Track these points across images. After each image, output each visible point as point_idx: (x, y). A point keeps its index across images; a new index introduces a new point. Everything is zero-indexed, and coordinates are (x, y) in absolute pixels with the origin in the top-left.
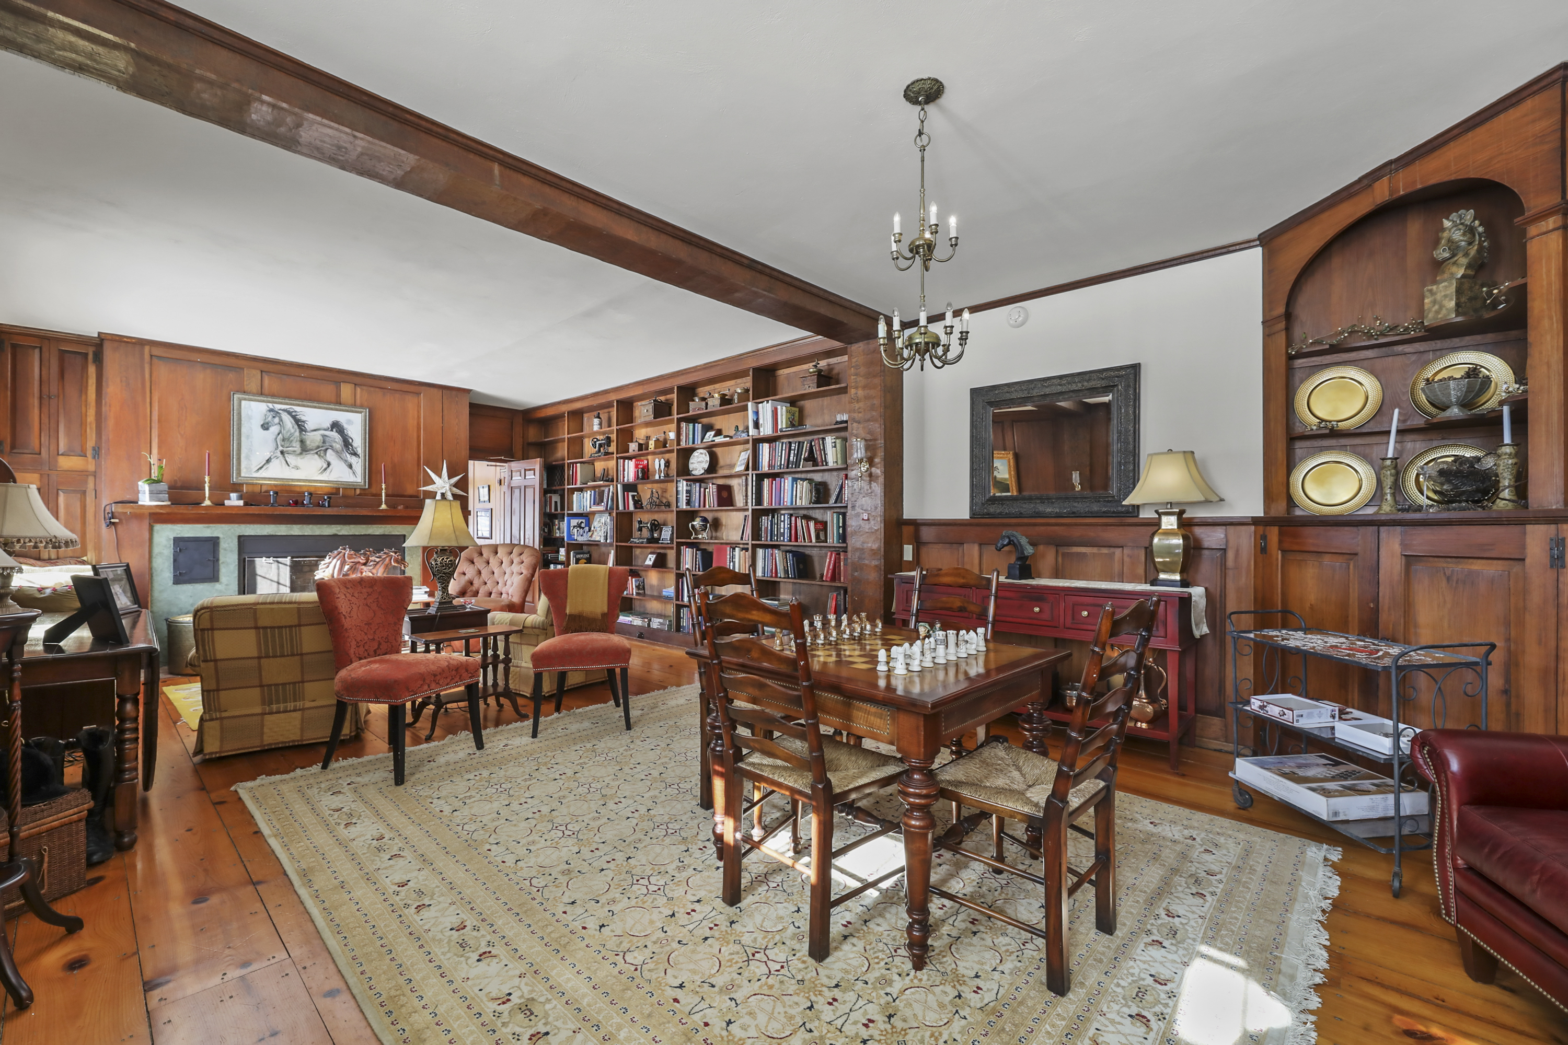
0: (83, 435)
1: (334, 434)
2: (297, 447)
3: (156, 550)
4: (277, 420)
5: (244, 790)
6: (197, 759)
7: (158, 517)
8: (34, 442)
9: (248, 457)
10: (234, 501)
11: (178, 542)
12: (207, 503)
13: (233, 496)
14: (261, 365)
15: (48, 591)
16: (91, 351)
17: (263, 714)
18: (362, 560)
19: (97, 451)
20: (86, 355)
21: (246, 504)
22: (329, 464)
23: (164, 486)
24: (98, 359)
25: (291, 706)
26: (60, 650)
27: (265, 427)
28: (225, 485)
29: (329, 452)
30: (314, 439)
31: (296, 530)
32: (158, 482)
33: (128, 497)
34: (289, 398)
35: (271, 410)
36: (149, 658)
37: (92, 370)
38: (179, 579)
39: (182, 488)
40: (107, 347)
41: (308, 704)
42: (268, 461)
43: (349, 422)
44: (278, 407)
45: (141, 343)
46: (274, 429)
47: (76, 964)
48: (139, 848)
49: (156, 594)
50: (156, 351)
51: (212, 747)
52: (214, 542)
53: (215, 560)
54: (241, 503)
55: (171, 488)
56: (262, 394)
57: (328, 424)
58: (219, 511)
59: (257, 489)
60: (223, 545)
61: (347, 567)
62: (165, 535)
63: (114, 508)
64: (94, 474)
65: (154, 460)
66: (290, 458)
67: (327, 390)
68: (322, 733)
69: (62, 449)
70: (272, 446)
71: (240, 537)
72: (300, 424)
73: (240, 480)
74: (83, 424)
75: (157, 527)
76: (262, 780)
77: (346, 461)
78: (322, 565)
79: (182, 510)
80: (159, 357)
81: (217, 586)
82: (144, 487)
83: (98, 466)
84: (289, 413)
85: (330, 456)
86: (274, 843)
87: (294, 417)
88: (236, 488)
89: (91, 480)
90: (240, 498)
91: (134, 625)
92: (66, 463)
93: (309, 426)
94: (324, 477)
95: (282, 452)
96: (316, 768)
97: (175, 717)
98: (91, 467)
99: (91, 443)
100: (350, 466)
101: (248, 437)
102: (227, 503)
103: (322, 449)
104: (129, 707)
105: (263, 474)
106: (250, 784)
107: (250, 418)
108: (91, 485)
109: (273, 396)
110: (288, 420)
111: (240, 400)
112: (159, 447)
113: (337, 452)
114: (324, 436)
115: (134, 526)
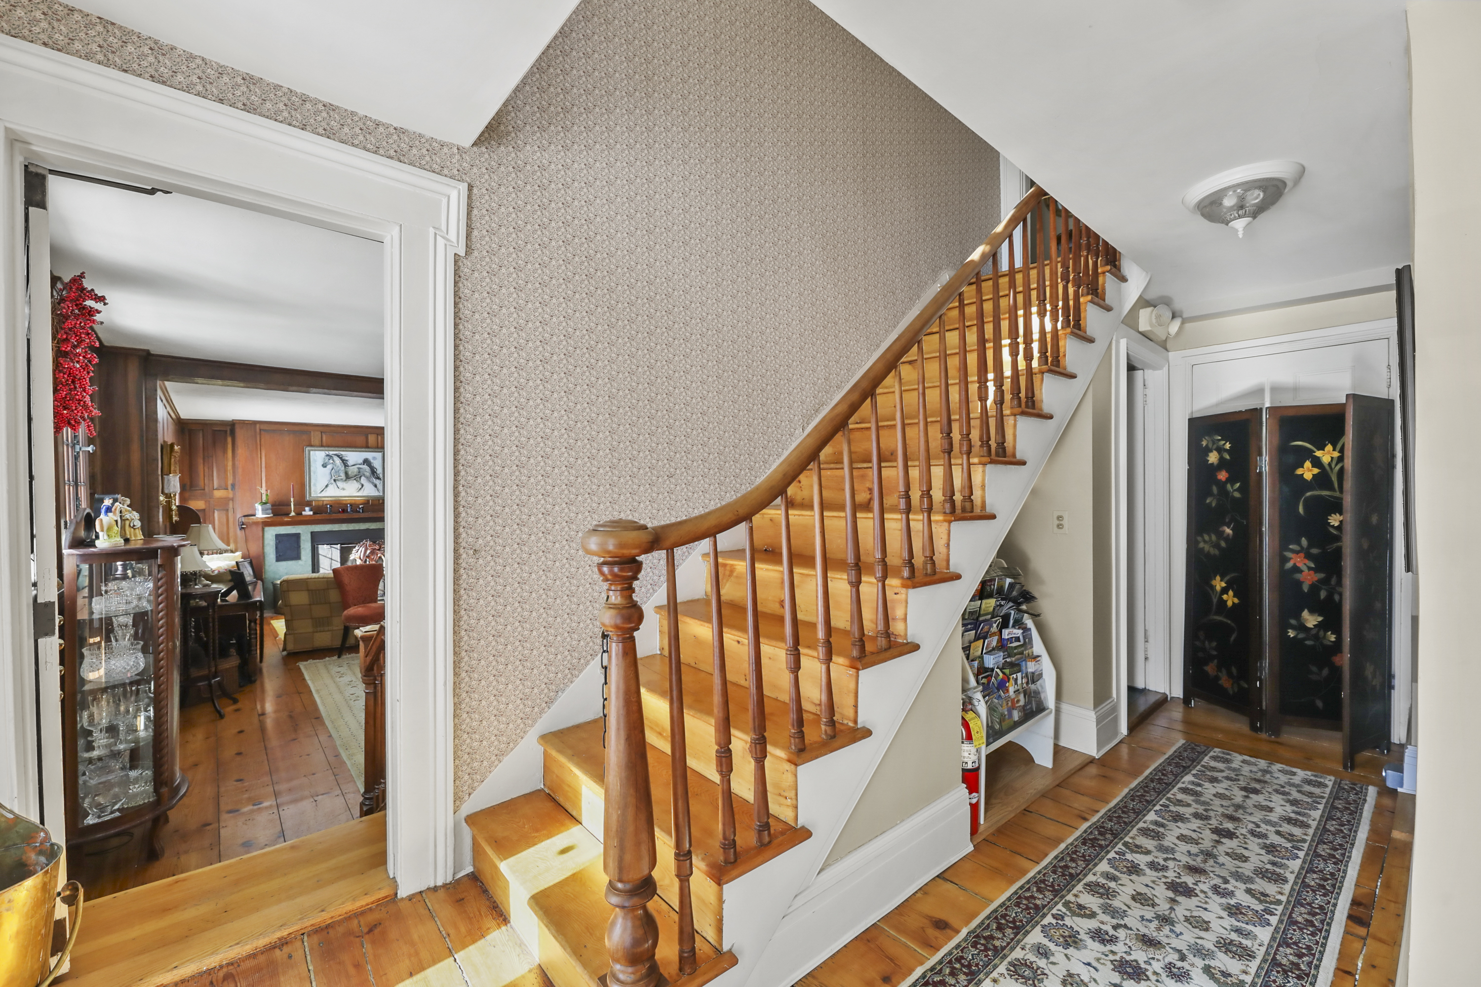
0: (226, 478)
1: (365, 467)
2: (343, 476)
3: (266, 542)
4: (331, 461)
5: (302, 665)
6: (285, 653)
7: (266, 523)
8: (201, 483)
9: (315, 485)
10: (308, 512)
11: (278, 536)
12: (293, 514)
13: (307, 509)
14: (321, 429)
15: (216, 572)
16: (228, 429)
17: (314, 632)
18: (377, 547)
19: (233, 486)
20: (226, 431)
21: (314, 513)
22: (362, 486)
23: (269, 506)
24: (233, 433)
25: (326, 629)
26: (227, 601)
27: (324, 466)
28: (303, 503)
29: (363, 478)
30: (353, 470)
31: (344, 527)
32: (265, 503)
33: (250, 513)
34: (338, 447)
35: (328, 455)
36: (261, 606)
37: (229, 440)
38: (279, 559)
39: (279, 505)
40: (237, 426)
41: (335, 628)
42: (327, 486)
43: (374, 458)
44: (331, 453)
45: (255, 423)
46: (329, 467)
47: (237, 710)
48: (258, 682)
49: (267, 567)
50: (263, 427)
51: (290, 647)
52: (297, 536)
53: (298, 547)
54: (311, 513)
55: (272, 506)
56: (322, 446)
57: (361, 461)
58: (299, 518)
59: (321, 503)
60: (302, 538)
61: (368, 552)
62: (271, 533)
63: (244, 520)
64: (232, 499)
65: (263, 491)
66: (339, 484)
67: (360, 439)
68: (337, 643)
69: (215, 486)
70: (328, 477)
71: (312, 533)
72: (344, 462)
73: (311, 499)
74: (226, 471)
75: (267, 529)
76: (310, 661)
77: (373, 483)
78: (354, 551)
79: (278, 519)
80: (264, 430)
81: (300, 562)
82: (259, 507)
83: (234, 494)
84: (338, 456)
85: (363, 480)
86: (309, 682)
87: (341, 458)
88: (309, 504)
89: (231, 502)
90: (311, 510)
91: (254, 589)
92: (218, 494)
93: (350, 463)
94: (360, 494)
95: (335, 480)
96: (336, 657)
97: (275, 635)
98: (231, 496)
99: (230, 482)
100: (376, 486)
101: (315, 473)
102: (304, 513)
103: (358, 477)
104: (253, 624)
105: (323, 494)
106: (305, 663)
107: (315, 461)
108: (231, 505)
109: (328, 446)
110: (338, 461)
111: (309, 451)
112: (266, 482)
113: (367, 478)
114: (359, 468)
115: (254, 528)
